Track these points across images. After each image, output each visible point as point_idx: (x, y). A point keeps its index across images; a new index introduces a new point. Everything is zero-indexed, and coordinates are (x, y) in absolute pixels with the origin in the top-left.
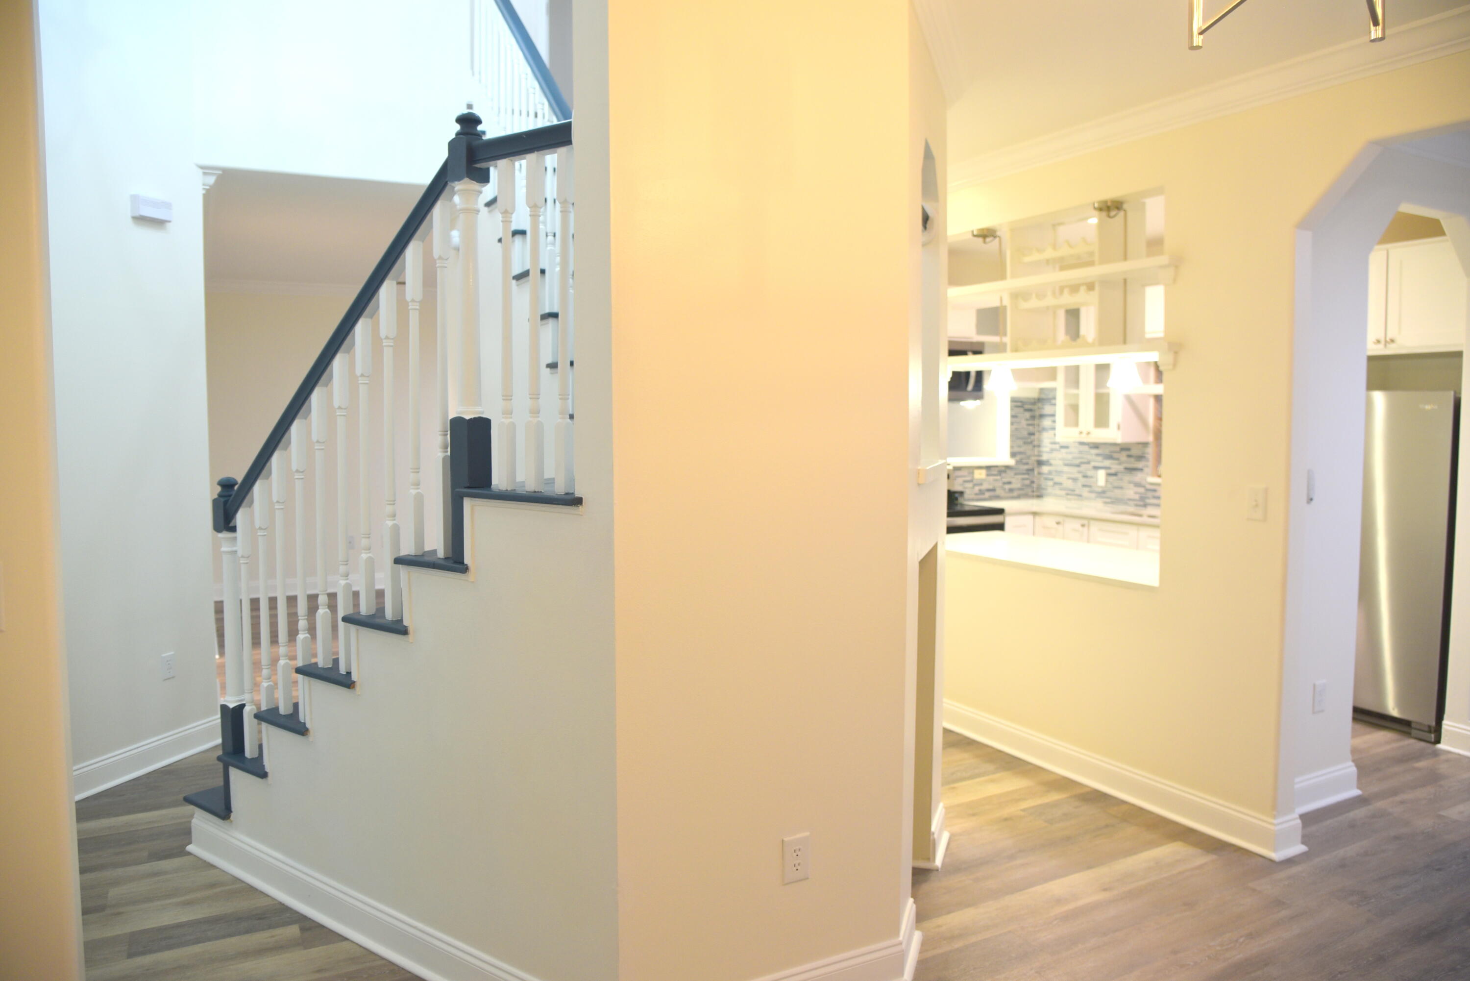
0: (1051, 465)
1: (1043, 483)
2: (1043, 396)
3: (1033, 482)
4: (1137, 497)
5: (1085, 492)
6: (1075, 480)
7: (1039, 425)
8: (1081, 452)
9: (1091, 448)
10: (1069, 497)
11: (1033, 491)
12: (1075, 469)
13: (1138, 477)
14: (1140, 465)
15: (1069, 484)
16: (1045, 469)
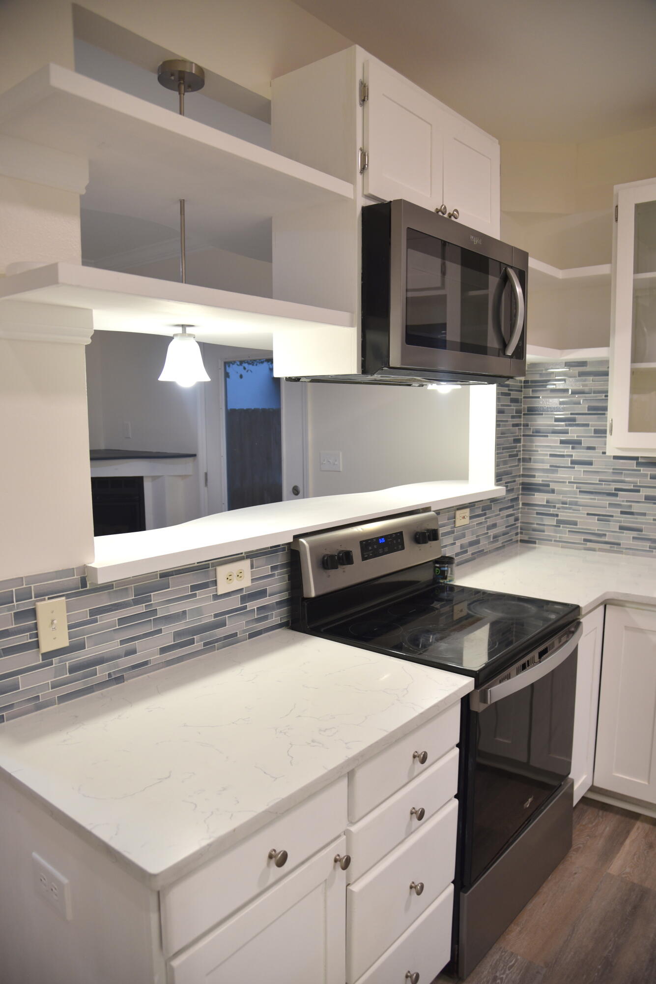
0: (553, 491)
1: (535, 520)
2: (537, 378)
3: (517, 519)
5: (626, 538)
6: (604, 518)
7: (527, 425)
8: (617, 472)
9: (638, 464)
10: (589, 545)
11: (517, 534)
12: (606, 501)
15: (594, 525)
16: (539, 498)
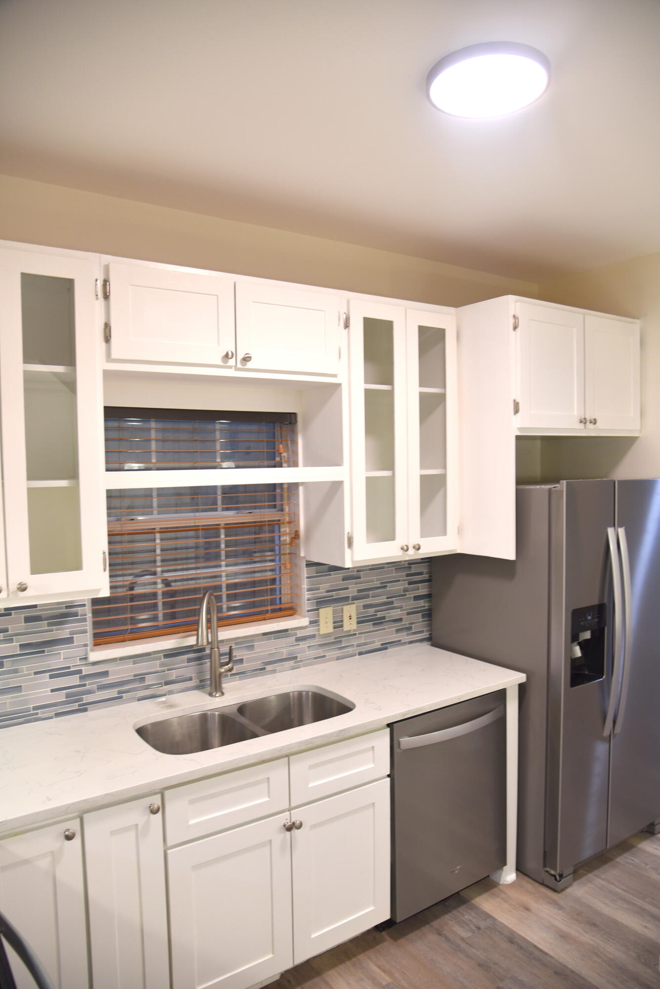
4: (61, 697)
13: (61, 657)
14: (64, 632)
